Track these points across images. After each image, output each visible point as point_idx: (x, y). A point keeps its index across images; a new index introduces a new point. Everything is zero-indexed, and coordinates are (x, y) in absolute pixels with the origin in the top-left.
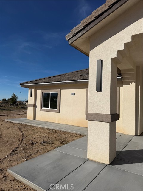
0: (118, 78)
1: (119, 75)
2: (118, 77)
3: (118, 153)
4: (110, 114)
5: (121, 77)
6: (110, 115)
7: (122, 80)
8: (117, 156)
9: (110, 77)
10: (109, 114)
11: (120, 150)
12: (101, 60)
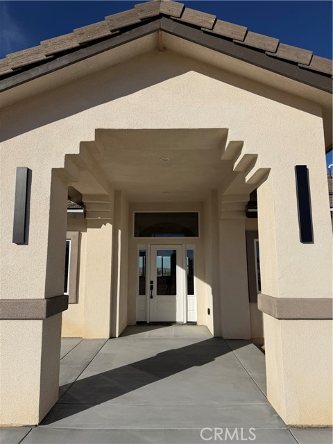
0: (69, 211)
1: (78, 206)
2: (68, 209)
3: (65, 390)
4: (46, 298)
5: (82, 211)
6: (45, 301)
7: (85, 216)
8: (60, 398)
9: (48, 211)
10: (43, 297)
11: (72, 381)
12: (28, 169)
